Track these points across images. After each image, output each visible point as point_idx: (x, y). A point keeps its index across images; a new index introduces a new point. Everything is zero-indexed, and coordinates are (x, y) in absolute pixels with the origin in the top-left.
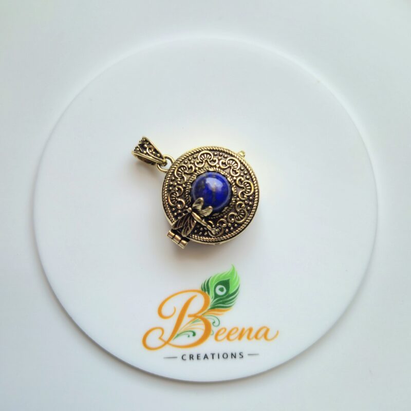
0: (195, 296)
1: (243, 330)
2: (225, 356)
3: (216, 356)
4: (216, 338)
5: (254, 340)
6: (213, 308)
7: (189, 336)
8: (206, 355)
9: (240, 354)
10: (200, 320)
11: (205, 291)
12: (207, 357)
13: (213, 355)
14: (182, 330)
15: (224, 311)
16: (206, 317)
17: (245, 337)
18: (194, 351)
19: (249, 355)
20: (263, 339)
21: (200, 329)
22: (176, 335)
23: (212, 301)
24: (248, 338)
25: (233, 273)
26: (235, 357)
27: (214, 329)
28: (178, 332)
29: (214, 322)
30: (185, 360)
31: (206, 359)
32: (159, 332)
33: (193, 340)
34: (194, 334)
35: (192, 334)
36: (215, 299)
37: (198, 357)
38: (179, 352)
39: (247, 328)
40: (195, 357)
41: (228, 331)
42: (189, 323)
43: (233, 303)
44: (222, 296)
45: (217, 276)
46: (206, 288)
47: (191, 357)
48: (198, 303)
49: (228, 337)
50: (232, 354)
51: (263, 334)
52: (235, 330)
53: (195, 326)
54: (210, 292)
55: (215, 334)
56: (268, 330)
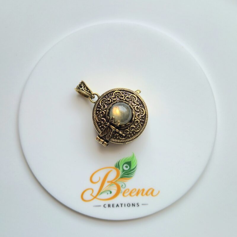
1: (139, 190)
2: (129, 205)
3: (123, 205)
4: (123, 195)
5: (145, 196)
6: (122, 177)
7: (108, 194)
8: (117, 205)
9: (137, 204)
10: (114, 184)
11: (117, 167)
12: (118, 206)
13: (122, 204)
14: (104, 190)
15: (128, 179)
16: (118, 183)
17: (140, 195)
18: (111, 202)
19: (142, 204)
21: (114, 190)
22: (100, 193)
23: (121, 173)
24: (142, 195)
25: (133, 157)
26: (134, 206)
27: (122, 190)
28: (101, 191)
29: (122, 186)
30: (106, 207)
31: (118, 207)
32: (90, 191)
33: (110, 196)
34: (111, 193)
35: (109, 192)
36: (123, 172)
37: (113, 206)
38: (102, 203)
40: (111, 206)
41: (130, 190)
42: (108, 186)
43: (133, 175)
44: (127, 170)
45: (124, 159)
46: (117, 166)
47: (109, 206)
48: (113, 175)
49: (130, 194)
50: (133, 204)
52: (134, 190)
53: (111, 188)
54: (120, 168)
55: (123, 192)
56: (153, 190)
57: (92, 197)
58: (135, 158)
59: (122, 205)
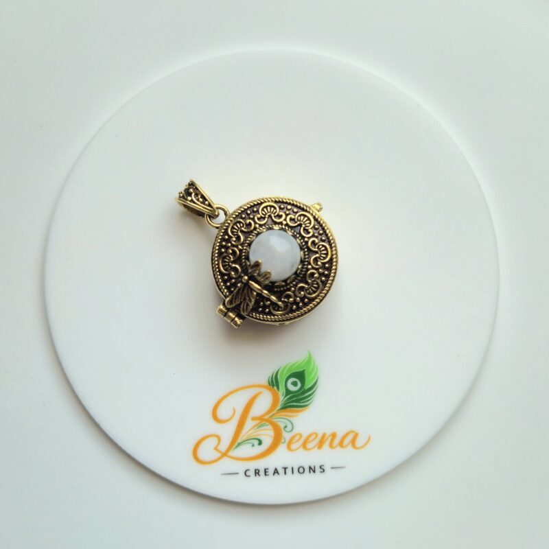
0: (260, 393)
1: (324, 435)
2: (301, 470)
3: (289, 471)
4: (289, 448)
5: (339, 448)
6: (285, 407)
7: (253, 446)
8: (276, 469)
9: (321, 468)
10: (267, 424)
11: (273, 386)
12: (277, 472)
13: (285, 469)
14: (245, 438)
15: (298, 411)
16: (275, 420)
17: (326, 446)
18: (261, 464)
19: (332, 468)
20: (350, 447)
21: (267, 436)
22: (236, 444)
23: (282, 398)
24: (331, 446)
25: (309, 360)
26: (314, 472)
27: (287, 436)
28: (239, 440)
29: (286, 427)
30: (249, 476)
31: (276, 474)
32: (213, 441)
33: (259, 450)
34: (260, 443)
35: (257, 442)
36: (286, 396)
37: (265, 472)
38: (240, 467)
39: (328, 433)
40: (262, 472)
41: (305, 435)
42: (253, 427)
43: (310, 402)
44: (296, 392)
45: (289, 366)
46: (274, 383)
47: (257, 472)
48: (264, 403)
49: (304, 445)
50: (310, 468)
51: (351, 440)
52: (314, 436)
53: (262, 432)
54: (280, 387)
55: (287, 442)
56: (356, 436)
57: (218, 455)
58: (313, 363)
59: (287, 470)
